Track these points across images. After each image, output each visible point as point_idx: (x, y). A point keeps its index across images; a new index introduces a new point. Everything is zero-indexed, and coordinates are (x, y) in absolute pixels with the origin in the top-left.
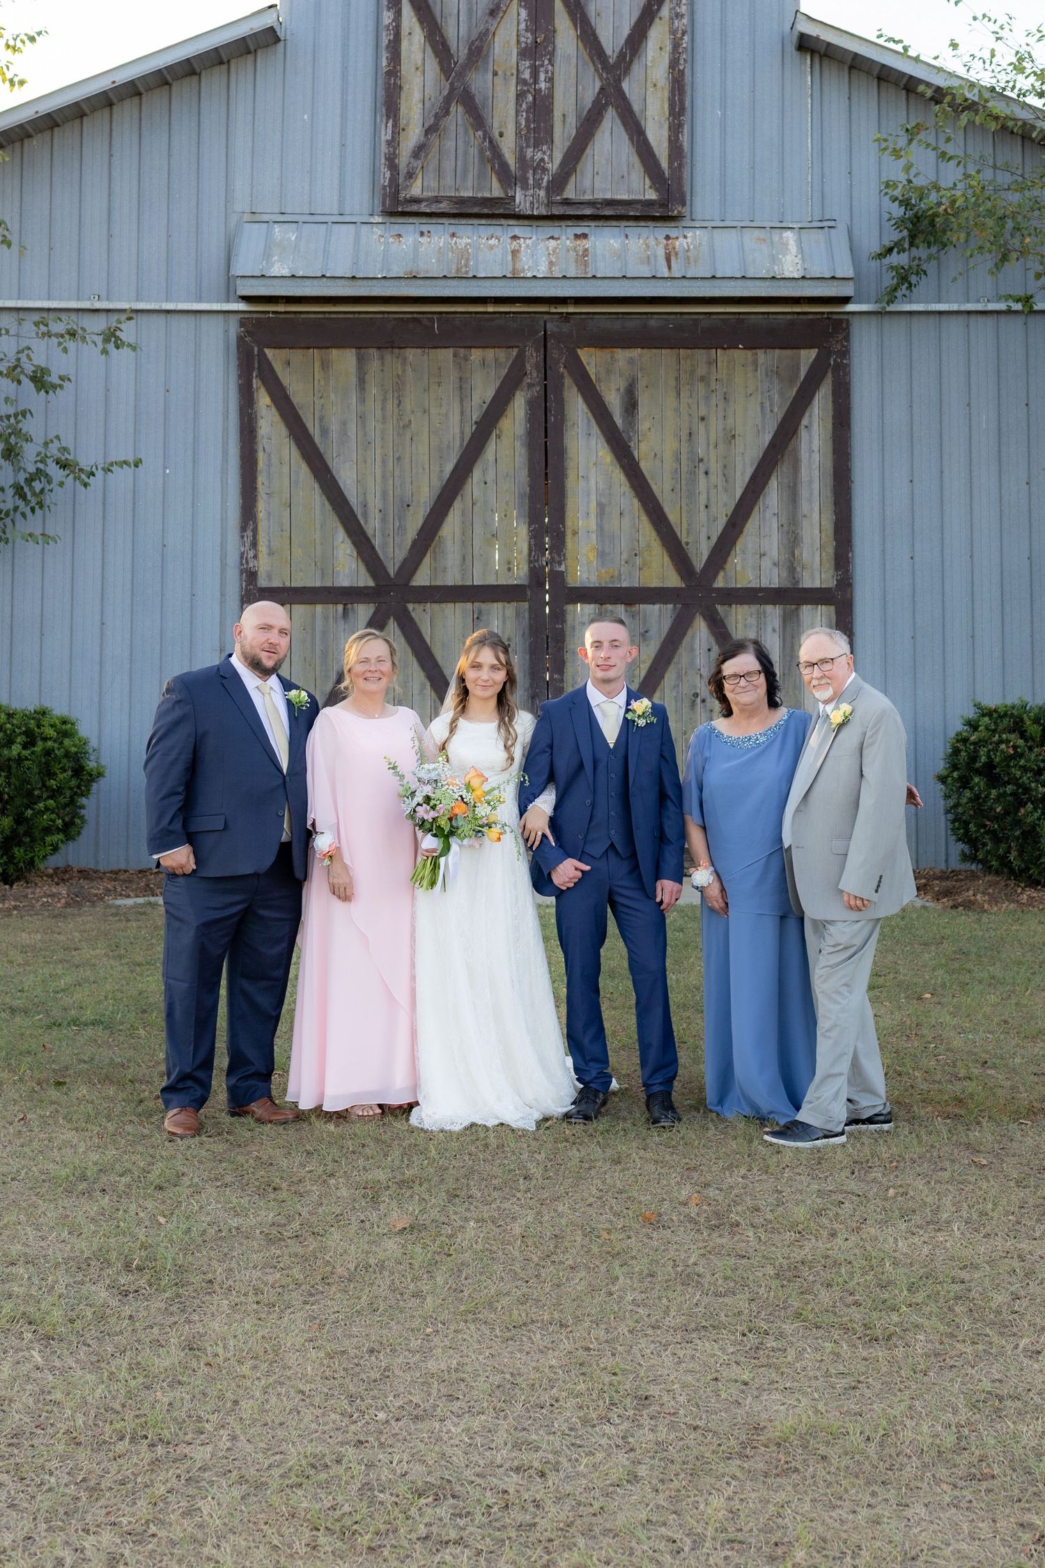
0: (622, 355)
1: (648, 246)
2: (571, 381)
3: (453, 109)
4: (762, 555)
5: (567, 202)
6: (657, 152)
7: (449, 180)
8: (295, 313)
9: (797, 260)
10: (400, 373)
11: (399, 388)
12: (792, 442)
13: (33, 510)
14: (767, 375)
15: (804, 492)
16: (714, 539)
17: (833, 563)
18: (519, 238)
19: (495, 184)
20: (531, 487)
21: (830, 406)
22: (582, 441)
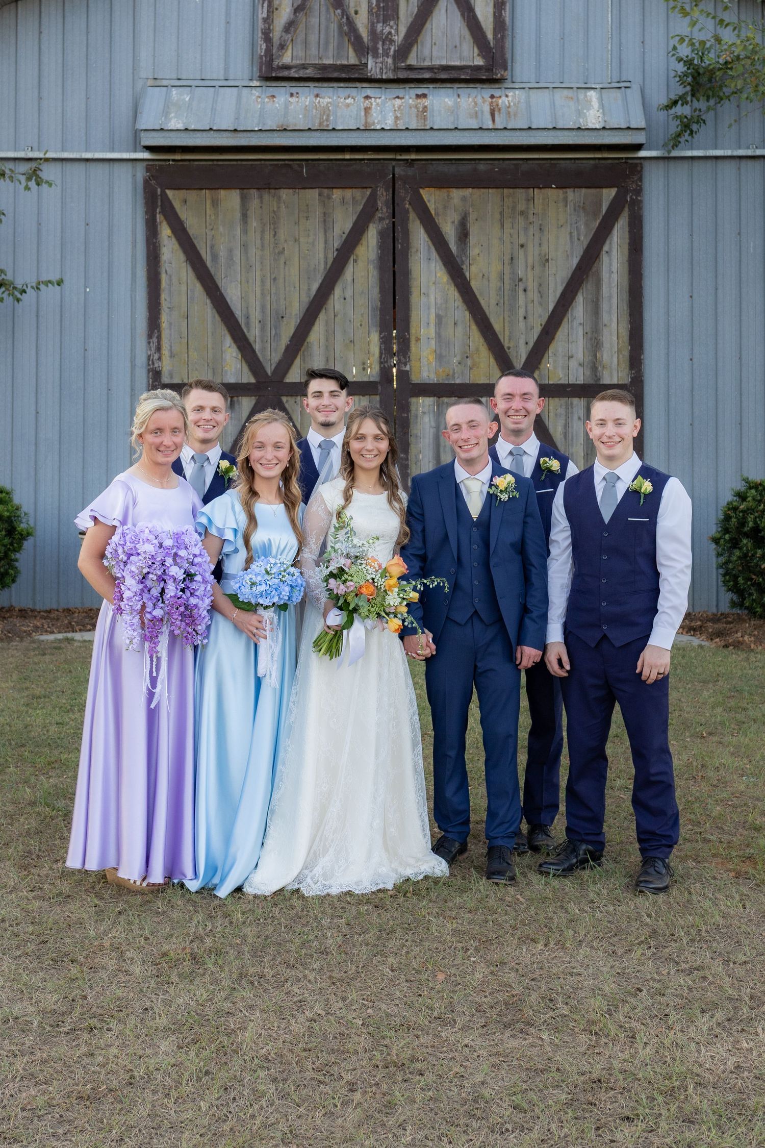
0: (457, 194)
1: (476, 103)
2: (415, 215)
4: (570, 357)
5: (410, 68)
6: (484, 26)
7: (313, 51)
8: (189, 160)
9: (598, 114)
10: (275, 209)
11: (275, 222)
12: (595, 265)
14: (575, 210)
15: (605, 306)
16: (531, 344)
17: (628, 363)
18: (371, 98)
19: (351, 53)
20: (382, 302)
21: (627, 235)
22: (424, 264)
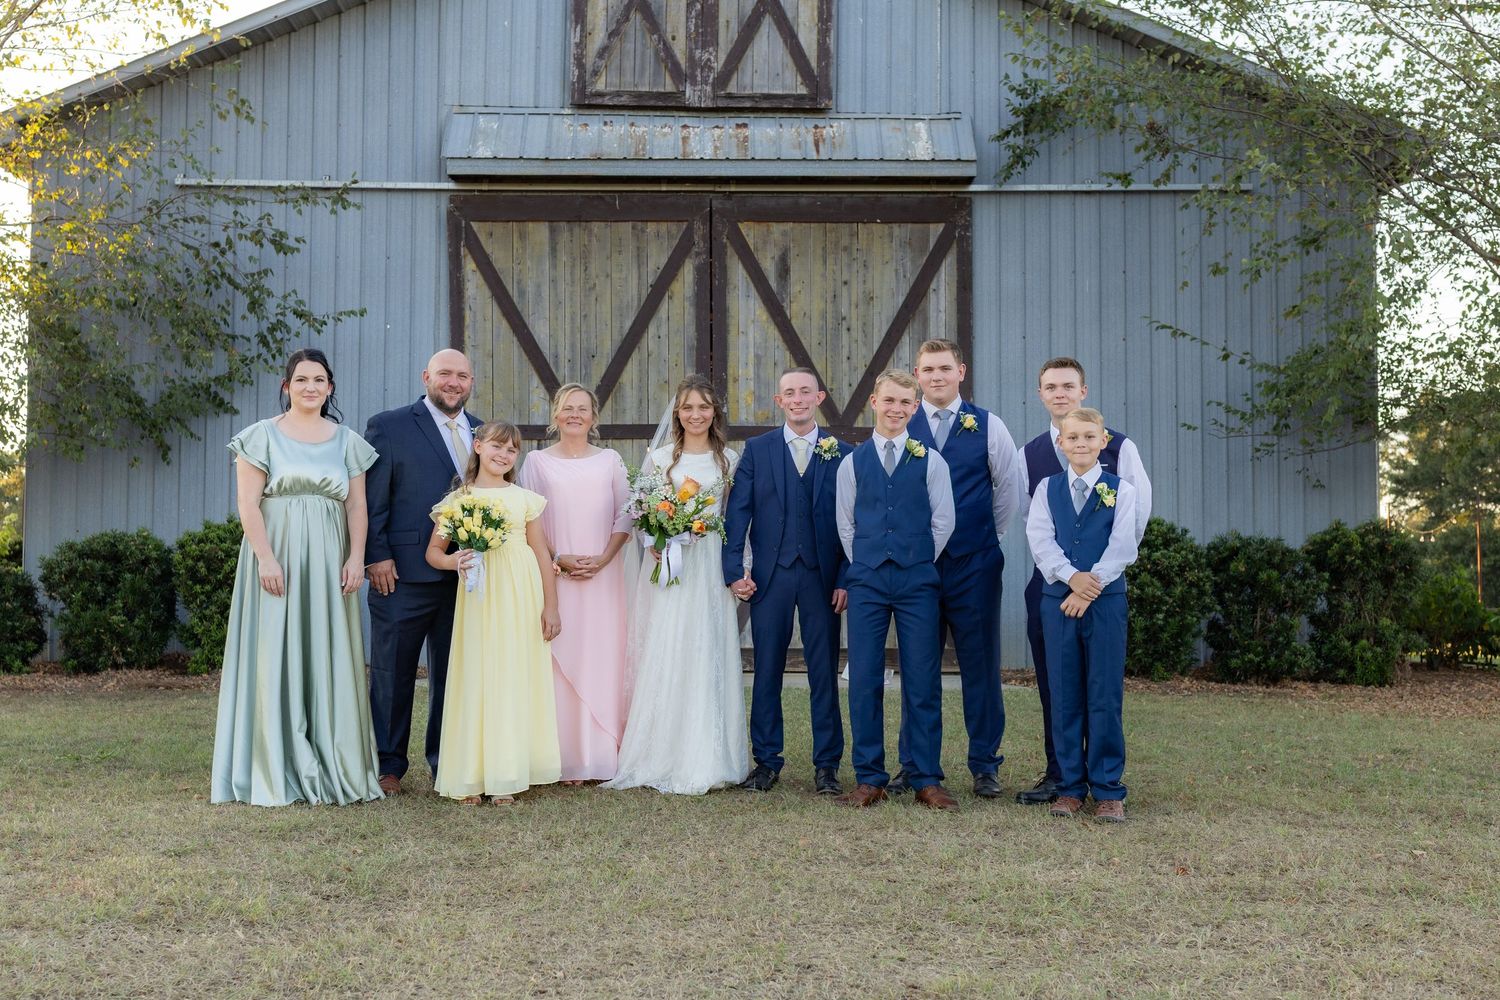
0: (777, 229)
1: (799, 134)
2: (732, 250)
3: (632, 16)
5: (730, 96)
6: (807, 54)
7: (628, 78)
8: (497, 191)
9: (927, 146)
10: (586, 243)
11: (586, 255)
12: (922, 302)
13: (274, 357)
14: (900, 246)
16: (855, 386)
18: (688, 127)
19: (669, 80)
20: (699, 340)
21: (955, 272)
22: (742, 302)
